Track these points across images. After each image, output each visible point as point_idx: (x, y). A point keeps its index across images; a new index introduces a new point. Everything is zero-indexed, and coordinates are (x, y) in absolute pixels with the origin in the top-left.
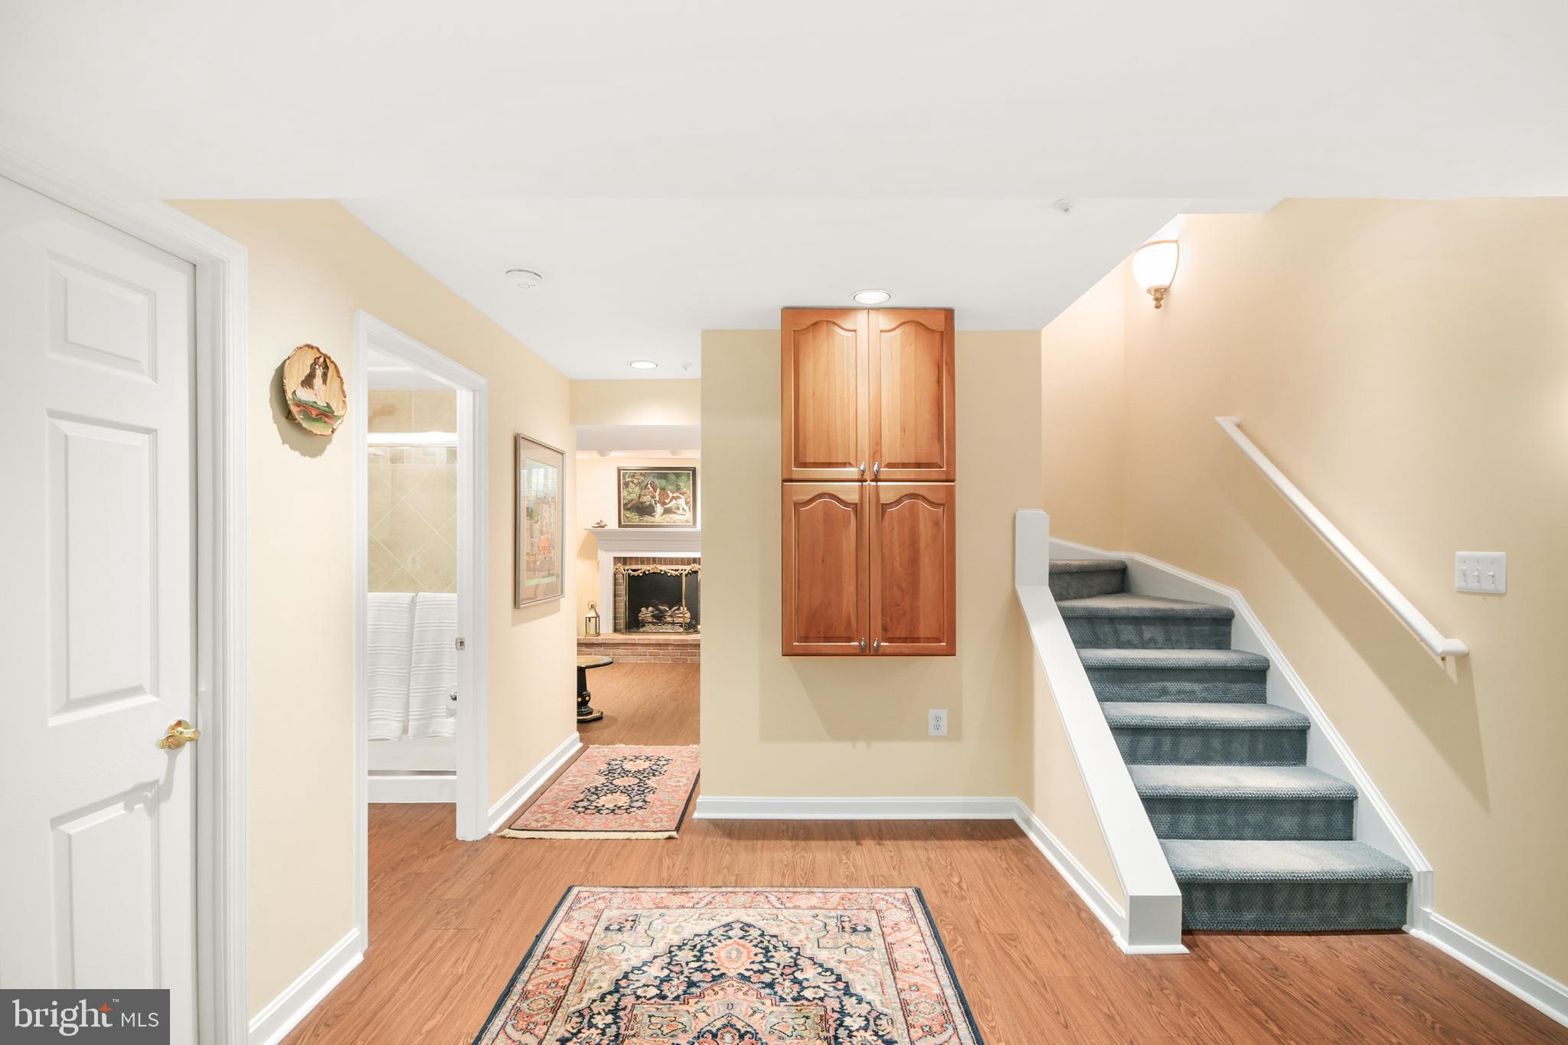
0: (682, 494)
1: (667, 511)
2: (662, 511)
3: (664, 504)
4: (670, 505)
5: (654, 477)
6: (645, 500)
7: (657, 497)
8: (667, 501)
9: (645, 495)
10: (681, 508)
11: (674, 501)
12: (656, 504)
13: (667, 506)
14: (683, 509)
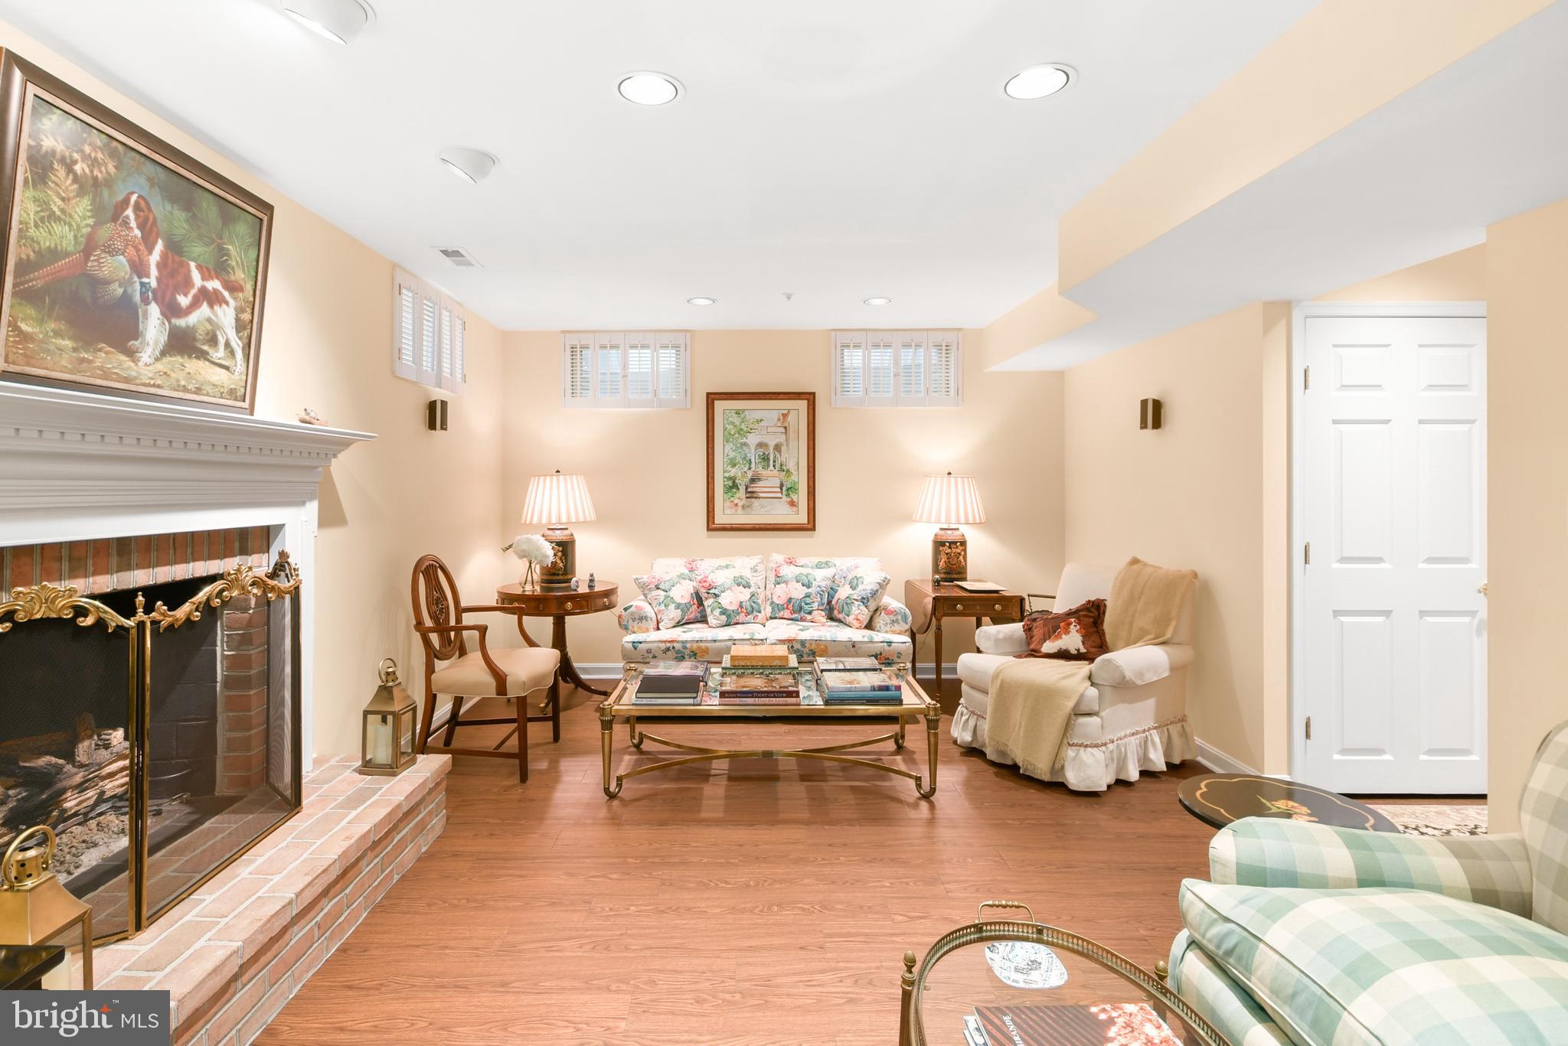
0: (233, 288)
1: (182, 343)
2: (163, 339)
3: (171, 310)
4: (193, 319)
5: (151, 181)
6: (105, 272)
7: (154, 272)
8: (184, 301)
9: (112, 252)
10: (222, 341)
11: (204, 310)
12: (146, 301)
13: (181, 322)
14: (227, 345)
